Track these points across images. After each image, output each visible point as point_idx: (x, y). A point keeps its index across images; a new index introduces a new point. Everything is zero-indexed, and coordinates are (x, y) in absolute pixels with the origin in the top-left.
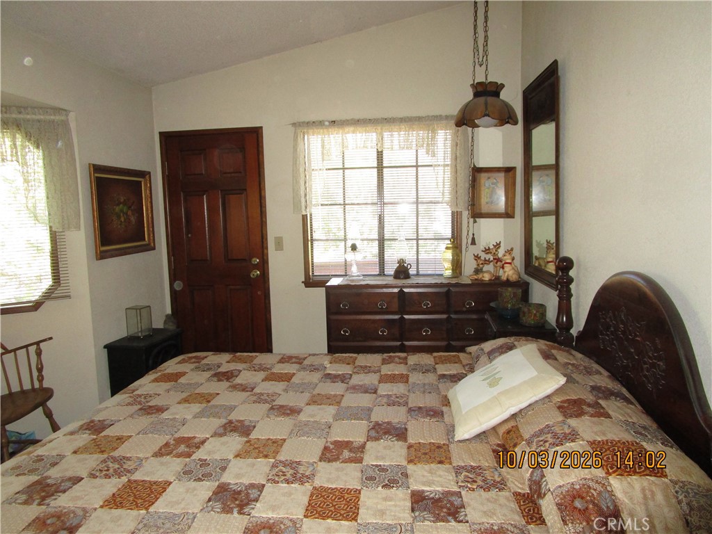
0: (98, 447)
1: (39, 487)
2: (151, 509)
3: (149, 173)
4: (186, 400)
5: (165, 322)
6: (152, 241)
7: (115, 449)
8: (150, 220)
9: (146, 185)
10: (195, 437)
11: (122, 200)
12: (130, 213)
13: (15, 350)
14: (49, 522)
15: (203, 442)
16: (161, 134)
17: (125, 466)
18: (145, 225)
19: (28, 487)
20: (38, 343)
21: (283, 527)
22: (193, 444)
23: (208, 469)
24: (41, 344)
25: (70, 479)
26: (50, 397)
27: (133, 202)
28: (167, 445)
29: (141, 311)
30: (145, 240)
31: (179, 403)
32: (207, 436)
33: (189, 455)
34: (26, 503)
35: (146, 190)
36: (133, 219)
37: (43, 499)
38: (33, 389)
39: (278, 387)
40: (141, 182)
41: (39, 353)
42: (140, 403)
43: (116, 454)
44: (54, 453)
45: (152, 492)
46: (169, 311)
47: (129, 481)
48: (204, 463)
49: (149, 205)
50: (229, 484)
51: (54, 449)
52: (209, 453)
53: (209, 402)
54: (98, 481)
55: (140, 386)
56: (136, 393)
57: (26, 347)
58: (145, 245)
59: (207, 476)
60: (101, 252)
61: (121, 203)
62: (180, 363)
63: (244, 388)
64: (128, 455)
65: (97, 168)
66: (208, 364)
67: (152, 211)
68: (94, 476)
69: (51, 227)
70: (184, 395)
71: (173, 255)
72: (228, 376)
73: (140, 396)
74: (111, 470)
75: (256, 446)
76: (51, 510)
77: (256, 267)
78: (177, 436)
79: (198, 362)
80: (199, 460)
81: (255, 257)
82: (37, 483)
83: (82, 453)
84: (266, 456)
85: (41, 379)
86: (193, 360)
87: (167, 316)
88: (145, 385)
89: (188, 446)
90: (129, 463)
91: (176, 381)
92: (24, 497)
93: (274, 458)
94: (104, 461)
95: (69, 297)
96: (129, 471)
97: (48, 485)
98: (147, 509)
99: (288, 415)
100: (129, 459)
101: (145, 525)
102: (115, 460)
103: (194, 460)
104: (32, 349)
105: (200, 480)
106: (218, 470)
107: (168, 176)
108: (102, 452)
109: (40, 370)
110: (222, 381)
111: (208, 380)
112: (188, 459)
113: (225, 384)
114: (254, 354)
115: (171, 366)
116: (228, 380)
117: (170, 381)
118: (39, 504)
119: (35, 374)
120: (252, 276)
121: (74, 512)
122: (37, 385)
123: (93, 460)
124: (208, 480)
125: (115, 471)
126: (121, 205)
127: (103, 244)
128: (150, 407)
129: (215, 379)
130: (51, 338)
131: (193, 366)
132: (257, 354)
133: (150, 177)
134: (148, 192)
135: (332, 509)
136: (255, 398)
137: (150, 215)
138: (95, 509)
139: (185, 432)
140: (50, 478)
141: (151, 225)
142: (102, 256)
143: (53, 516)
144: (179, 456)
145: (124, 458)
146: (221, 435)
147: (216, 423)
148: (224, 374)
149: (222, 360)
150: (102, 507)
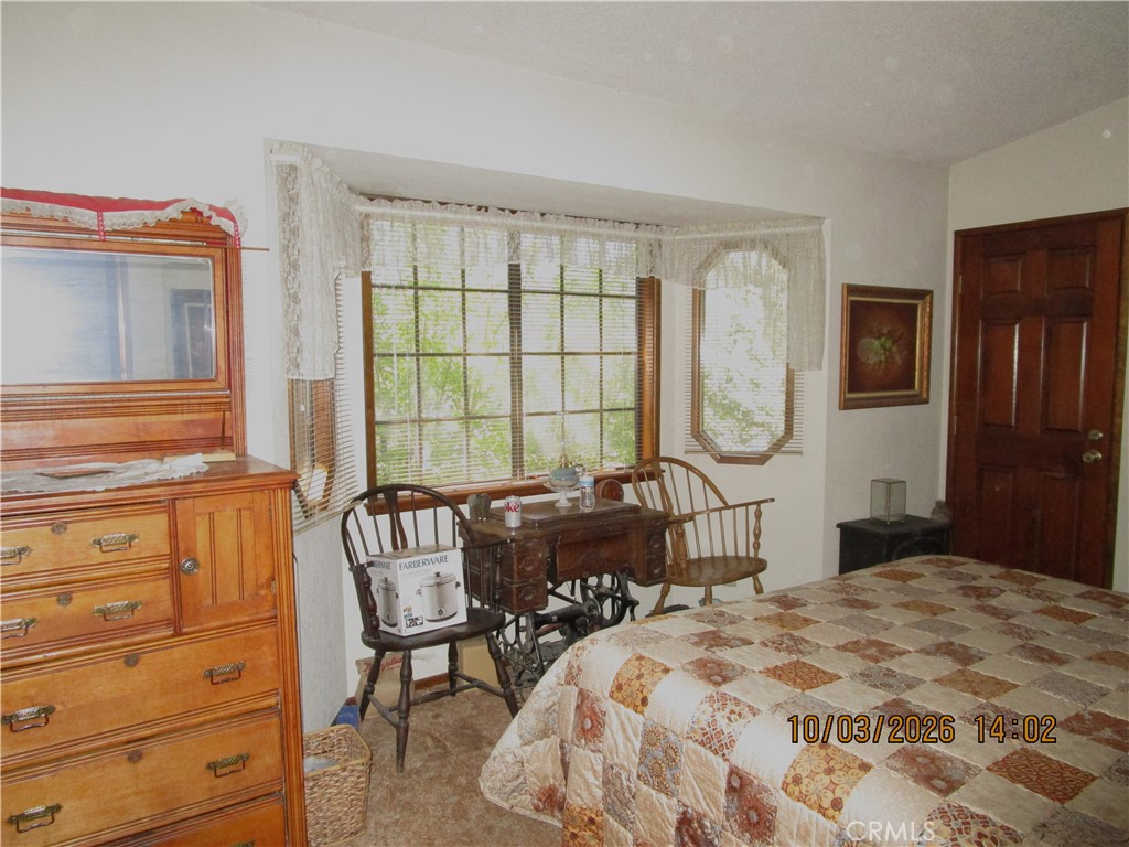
0: (780, 620)
1: (711, 636)
2: (807, 692)
3: (930, 293)
4: (905, 606)
5: (933, 512)
6: (924, 390)
7: (797, 628)
8: (925, 361)
9: (924, 310)
10: (894, 646)
11: (885, 330)
12: (895, 349)
13: (735, 507)
14: (709, 665)
15: (902, 653)
16: (957, 234)
17: (799, 647)
18: (917, 367)
19: (704, 633)
20: (758, 503)
21: (949, 764)
22: (886, 651)
23: (891, 681)
24: (762, 505)
25: (741, 639)
26: (763, 570)
27: (902, 334)
28: (857, 643)
29: (891, 486)
30: (912, 387)
31: (894, 606)
32: (911, 649)
33: (877, 660)
34: (696, 644)
35: (923, 317)
36: (899, 360)
37: (711, 646)
38: (748, 558)
39: (1053, 627)
40: (916, 306)
41: (758, 515)
42: (847, 593)
43: (796, 633)
44: (736, 614)
45: (816, 678)
46: (942, 496)
47: (798, 661)
48: (890, 673)
49: (926, 338)
50: (909, 702)
51: (738, 610)
52: (903, 666)
53: (935, 614)
54: (768, 650)
55: (857, 576)
56: (847, 582)
57: (747, 505)
58: (913, 396)
59: (888, 686)
60: (846, 400)
61: (884, 335)
62: (923, 562)
63: (995, 612)
64: (808, 638)
65: (852, 290)
66: (961, 573)
67: (930, 347)
68: (765, 645)
69: (788, 364)
70: (906, 599)
71: (958, 415)
72: (980, 593)
73: (850, 586)
74: (784, 646)
75: (970, 679)
76: (714, 657)
77: (1097, 445)
78: (873, 637)
79: (949, 567)
80: (887, 669)
81: (1098, 428)
82: (712, 632)
83: (762, 621)
84: (976, 693)
85: (757, 546)
86: (944, 563)
87: (939, 503)
88: (864, 577)
89: (881, 652)
90: (806, 645)
91: (905, 582)
92: (696, 639)
93: (987, 698)
94: (782, 636)
95: (800, 453)
96: (801, 652)
97: (720, 637)
98: (803, 690)
99: (1043, 660)
100: (807, 642)
101: (794, 702)
102: (792, 637)
103: (880, 667)
104: (753, 508)
105: (875, 686)
106: (903, 685)
107: (962, 296)
108: (783, 626)
109: (757, 536)
110: (971, 597)
111: (951, 591)
112: (872, 664)
113: (973, 601)
114: (1042, 576)
115: (907, 564)
116: (978, 597)
117: (897, 579)
118: (706, 649)
119: (752, 539)
120: (1084, 459)
121: (733, 666)
122: (752, 554)
123: (771, 632)
124: (885, 690)
125: (788, 647)
126: (883, 339)
127: (851, 390)
128: (857, 600)
129: (960, 592)
130: (773, 500)
131: (936, 570)
132: (1046, 577)
133: (932, 298)
134: (927, 319)
135: (1034, 778)
136: (1004, 628)
137: (926, 353)
138: (754, 671)
139: (884, 637)
140: (724, 632)
141: (925, 368)
142: (846, 405)
143: (714, 662)
144: (864, 657)
145: (803, 639)
146: (928, 653)
147: (930, 638)
148: (976, 589)
149: (985, 573)
150: (760, 672)
